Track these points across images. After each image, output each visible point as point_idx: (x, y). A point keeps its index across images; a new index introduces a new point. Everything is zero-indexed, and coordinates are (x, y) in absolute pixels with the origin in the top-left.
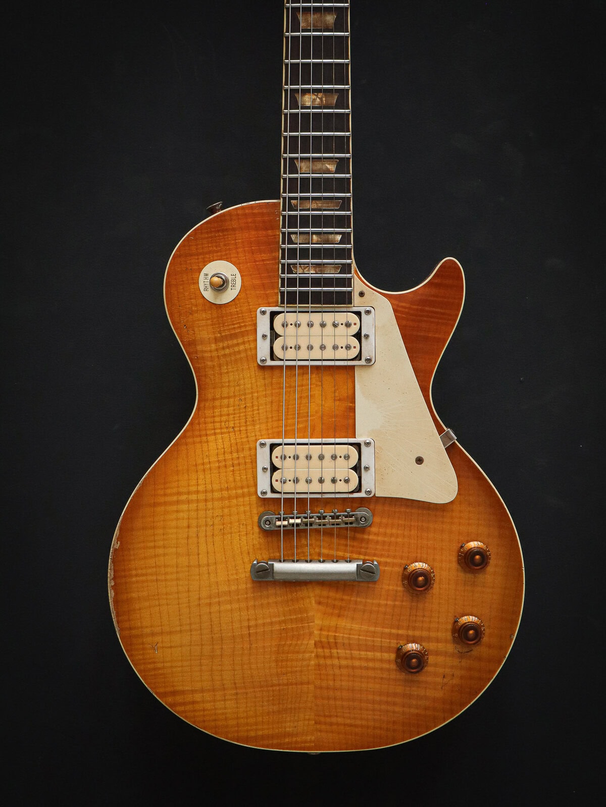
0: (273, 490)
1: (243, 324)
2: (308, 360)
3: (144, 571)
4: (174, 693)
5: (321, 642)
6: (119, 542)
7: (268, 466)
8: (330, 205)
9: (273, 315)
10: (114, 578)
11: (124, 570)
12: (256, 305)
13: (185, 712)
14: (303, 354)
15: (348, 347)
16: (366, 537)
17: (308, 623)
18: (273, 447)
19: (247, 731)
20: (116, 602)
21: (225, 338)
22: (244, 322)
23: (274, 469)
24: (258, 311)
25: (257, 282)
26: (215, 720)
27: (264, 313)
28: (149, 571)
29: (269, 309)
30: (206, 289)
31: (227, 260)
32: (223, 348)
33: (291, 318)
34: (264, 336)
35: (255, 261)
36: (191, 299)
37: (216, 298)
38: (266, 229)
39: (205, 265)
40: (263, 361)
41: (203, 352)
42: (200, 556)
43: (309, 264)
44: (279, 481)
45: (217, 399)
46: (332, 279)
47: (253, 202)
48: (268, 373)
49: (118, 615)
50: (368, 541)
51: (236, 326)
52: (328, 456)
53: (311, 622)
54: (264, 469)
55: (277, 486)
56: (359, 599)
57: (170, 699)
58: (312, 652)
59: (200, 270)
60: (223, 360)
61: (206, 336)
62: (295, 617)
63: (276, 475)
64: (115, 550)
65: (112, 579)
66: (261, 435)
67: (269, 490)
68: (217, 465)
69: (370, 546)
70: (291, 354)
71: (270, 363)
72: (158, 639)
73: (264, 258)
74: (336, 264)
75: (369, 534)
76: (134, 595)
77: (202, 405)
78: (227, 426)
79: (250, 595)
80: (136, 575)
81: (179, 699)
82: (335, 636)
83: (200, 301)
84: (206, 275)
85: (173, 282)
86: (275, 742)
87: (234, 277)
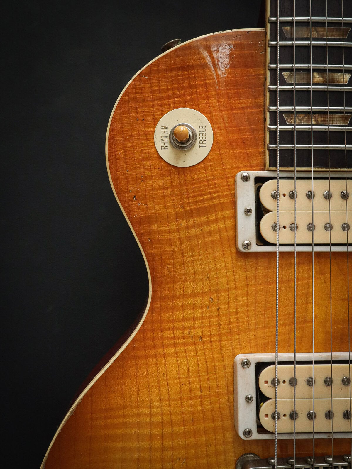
0: (261, 429)
1: (215, 195)
2: (311, 245)
7: (252, 393)
8: (334, 33)
9: (260, 181)
12: (235, 168)
14: (303, 236)
18: (260, 366)
21: (191, 214)
22: (217, 192)
23: (261, 398)
24: (239, 175)
25: (236, 137)
27: (246, 178)
29: (253, 174)
30: (164, 147)
31: (193, 107)
32: (187, 228)
33: (285, 186)
34: (248, 212)
35: (232, 109)
36: (143, 160)
37: (177, 159)
38: (247, 66)
39: (162, 115)
40: (248, 245)
41: (158, 232)
43: (310, 112)
44: (270, 416)
45: (178, 297)
46: (341, 133)
47: (229, 31)
48: (250, 263)
51: (206, 197)
52: (337, 381)
54: (248, 399)
55: (267, 423)
59: (155, 122)
60: (186, 244)
61: (164, 211)
63: (266, 408)
66: (241, 349)
67: (254, 429)
68: (178, 388)
70: (285, 236)
71: (255, 248)
73: (245, 105)
74: (346, 113)
77: (157, 305)
78: (192, 334)
83: (156, 163)
84: (165, 127)
85: (118, 138)
87: (204, 130)
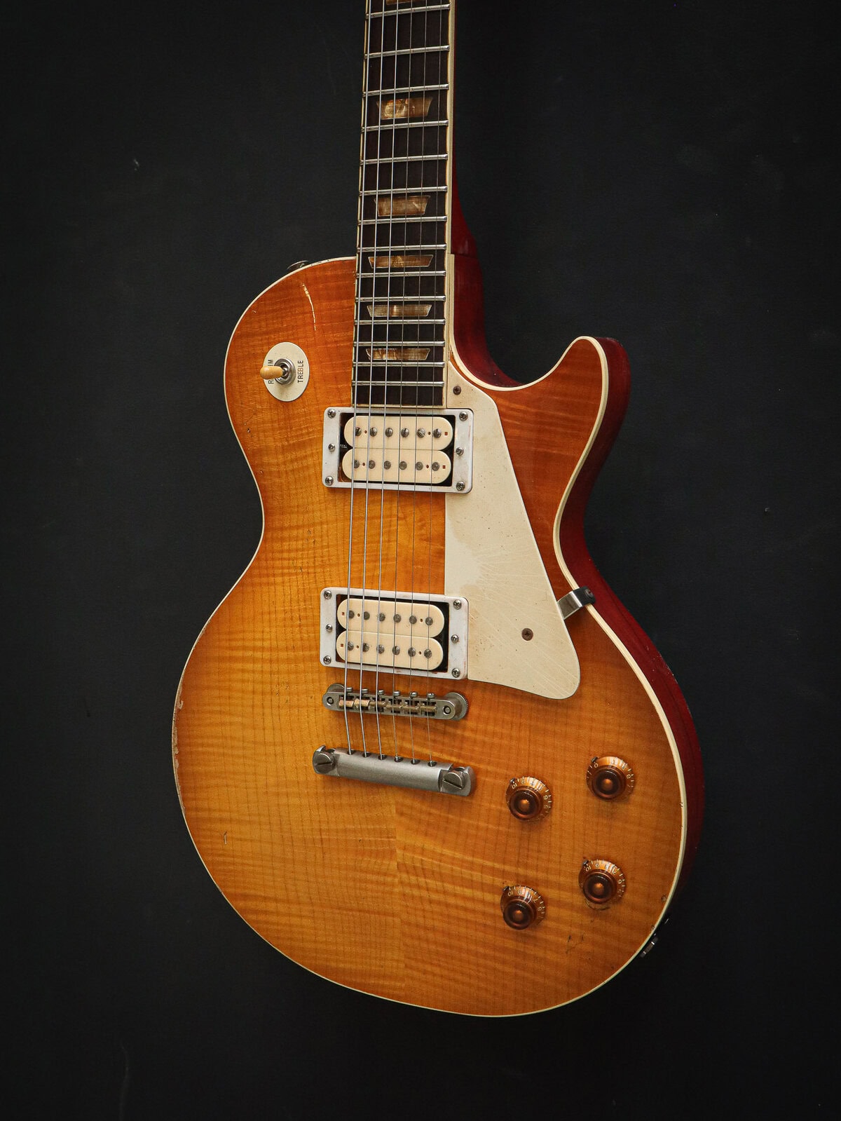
0: (337, 658)
1: (311, 430)
2: (381, 482)
3: (210, 741)
4: (245, 897)
5: (405, 865)
6: (182, 702)
7: (333, 625)
8: (417, 262)
9: (345, 417)
10: (178, 746)
11: (189, 737)
12: (324, 404)
13: (257, 922)
14: (377, 473)
15: (435, 467)
16: (459, 732)
17: (388, 837)
18: (341, 598)
19: (327, 960)
20: (180, 774)
21: (294, 447)
22: (311, 427)
23: (339, 629)
24: (326, 411)
25: (329, 372)
26: (291, 939)
27: (332, 415)
28: (215, 741)
29: (339, 410)
30: (270, 381)
31: (295, 341)
32: (292, 461)
33: (367, 423)
34: (330, 447)
35: (326, 343)
36: (254, 394)
37: (282, 392)
38: (340, 298)
39: (269, 349)
40: (329, 481)
41: (269, 464)
42: (266, 731)
43: (385, 347)
44: (344, 646)
45: (286, 529)
46: (414, 368)
47: (326, 261)
48: (339, 496)
49: (183, 791)
50: (463, 739)
51: (304, 431)
52: (405, 618)
53: (392, 837)
54: (329, 628)
55: (342, 652)
56: (451, 816)
57: (241, 904)
58: (395, 876)
59: (264, 355)
60: (291, 478)
61: (273, 444)
62: (372, 827)
63: (342, 638)
64: (179, 711)
65: (176, 746)
66: (332, 582)
67: (333, 657)
68: (282, 616)
69: (465, 745)
70: (362, 473)
71: (337, 484)
72: (227, 827)
73: (338, 339)
74: (420, 347)
75: (464, 729)
76: (201, 769)
77: (269, 535)
78: (295, 565)
79: (321, 790)
80: (202, 745)
81: (251, 904)
82: (422, 860)
83: (265, 397)
84: (270, 362)
85: (234, 371)
86: (358, 980)
87: (301, 365)
